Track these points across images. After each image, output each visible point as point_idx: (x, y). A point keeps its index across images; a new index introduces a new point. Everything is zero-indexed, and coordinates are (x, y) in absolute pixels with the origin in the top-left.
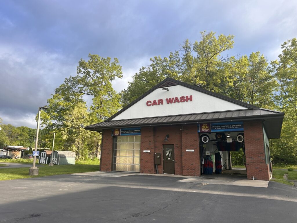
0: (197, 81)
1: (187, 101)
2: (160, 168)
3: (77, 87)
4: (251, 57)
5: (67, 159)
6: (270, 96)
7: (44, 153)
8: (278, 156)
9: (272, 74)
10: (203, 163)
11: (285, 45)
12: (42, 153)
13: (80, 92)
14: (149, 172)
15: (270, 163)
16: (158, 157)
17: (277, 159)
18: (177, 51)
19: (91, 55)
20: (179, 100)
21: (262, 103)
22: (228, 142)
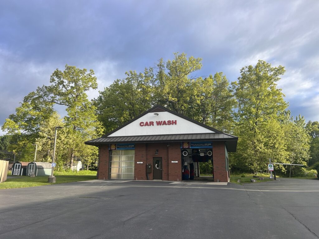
0: (170, 97)
1: (173, 124)
2: (151, 176)
3: (49, 96)
4: (215, 77)
5: (45, 170)
6: (230, 112)
7: (18, 164)
8: (235, 165)
9: (232, 94)
10: (183, 171)
11: (243, 70)
12: (16, 164)
13: (53, 101)
14: (142, 178)
15: (229, 171)
16: (150, 167)
17: (234, 168)
18: (151, 67)
19: (68, 66)
20: (167, 123)
21: (223, 118)
22: (201, 155)
